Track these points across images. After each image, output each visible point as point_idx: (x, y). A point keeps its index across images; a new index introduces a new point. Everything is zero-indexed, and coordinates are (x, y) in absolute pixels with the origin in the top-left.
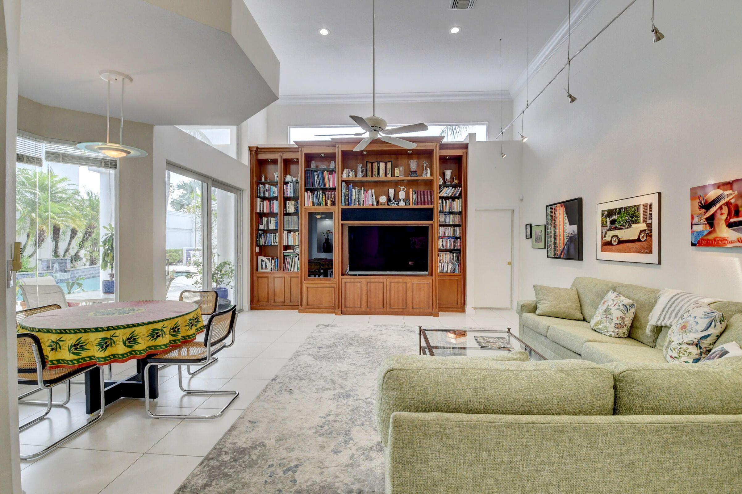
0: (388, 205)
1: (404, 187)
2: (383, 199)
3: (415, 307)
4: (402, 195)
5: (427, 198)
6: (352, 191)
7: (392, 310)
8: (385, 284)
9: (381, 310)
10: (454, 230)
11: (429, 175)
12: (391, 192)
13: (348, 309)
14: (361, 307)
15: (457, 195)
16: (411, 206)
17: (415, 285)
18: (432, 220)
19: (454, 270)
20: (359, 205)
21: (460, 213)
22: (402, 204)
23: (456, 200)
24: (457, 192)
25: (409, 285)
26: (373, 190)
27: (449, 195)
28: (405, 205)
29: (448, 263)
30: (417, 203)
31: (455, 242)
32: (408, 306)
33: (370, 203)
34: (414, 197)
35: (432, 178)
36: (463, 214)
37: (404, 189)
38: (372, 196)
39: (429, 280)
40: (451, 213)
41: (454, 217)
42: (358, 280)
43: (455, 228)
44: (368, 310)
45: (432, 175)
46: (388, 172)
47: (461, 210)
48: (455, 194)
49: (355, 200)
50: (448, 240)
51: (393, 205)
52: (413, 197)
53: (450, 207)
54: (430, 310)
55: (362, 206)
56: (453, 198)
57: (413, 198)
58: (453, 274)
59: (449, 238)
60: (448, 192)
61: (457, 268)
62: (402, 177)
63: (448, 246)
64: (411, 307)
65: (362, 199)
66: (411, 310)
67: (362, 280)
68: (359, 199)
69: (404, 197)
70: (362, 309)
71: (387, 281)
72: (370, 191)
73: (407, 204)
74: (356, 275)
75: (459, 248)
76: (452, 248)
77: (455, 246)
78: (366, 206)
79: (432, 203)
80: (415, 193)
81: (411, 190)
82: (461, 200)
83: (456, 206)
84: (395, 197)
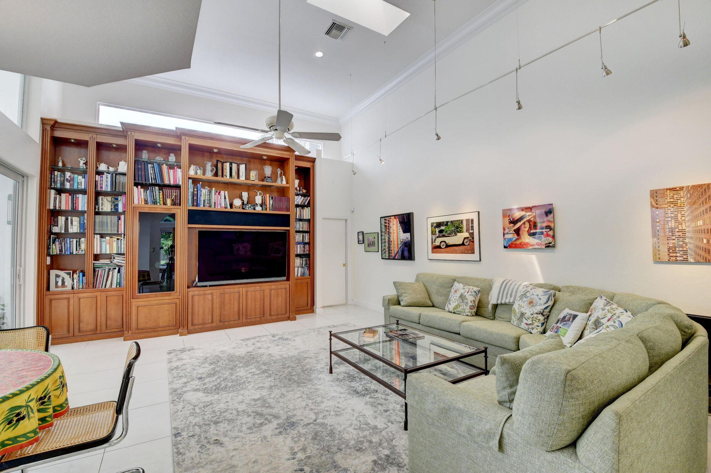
0: (243, 209)
1: (260, 192)
2: (237, 202)
3: (272, 313)
4: (258, 199)
5: (284, 205)
6: (201, 191)
7: (249, 320)
8: (241, 293)
9: (236, 322)
10: (303, 236)
11: (284, 182)
12: (245, 195)
13: (196, 327)
14: (212, 322)
15: (306, 204)
16: (268, 212)
17: (273, 291)
18: (289, 226)
19: (304, 273)
20: (210, 206)
21: (309, 221)
22: (259, 209)
23: (306, 208)
24: (306, 200)
25: (267, 292)
26: (226, 192)
27: (299, 204)
28: (262, 210)
29: (298, 267)
30: (274, 208)
31: (304, 247)
32: (266, 314)
33: (223, 205)
34: (271, 203)
35: (288, 185)
36: (311, 222)
37: (260, 194)
38: (225, 199)
39: (286, 284)
40: (301, 220)
41: (303, 224)
42: (209, 292)
43: (304, 234)
44: (221, 324)
45: (287, 183)
46: (241, 174)
47: (309, 218)
48: (305, 203)
49: (204, 201)
50: (298, 245)
51: (249, 209)
52: (269, 202)
53: (300, 215)
54: (288, 315)
55: (212, 209)
56: (302, 206)
57: (270, 204)
58: (303, 277)
59: (299, 244)
60: (298, 200)
61: (307, 272)
62: (257, 182)
63: (298, 251)
64: (268, 314)
65: (213, 201)
66: (269, 318)
67: (213, 291)
68: (210, 200)
69: (260, 202)
70: (214, 325)
71: (242, 289)
72: (222, 193)
73: (264, 209)
74: (206, 286)
75: (308, 252)
76: (302, 253)
77: (304, 251)
78: (218, 208)
79: (288, 210)
80: (272, 198)
81: (268, 195)
82: (309, 208)
83: (306, 213)
84: (251, 201)
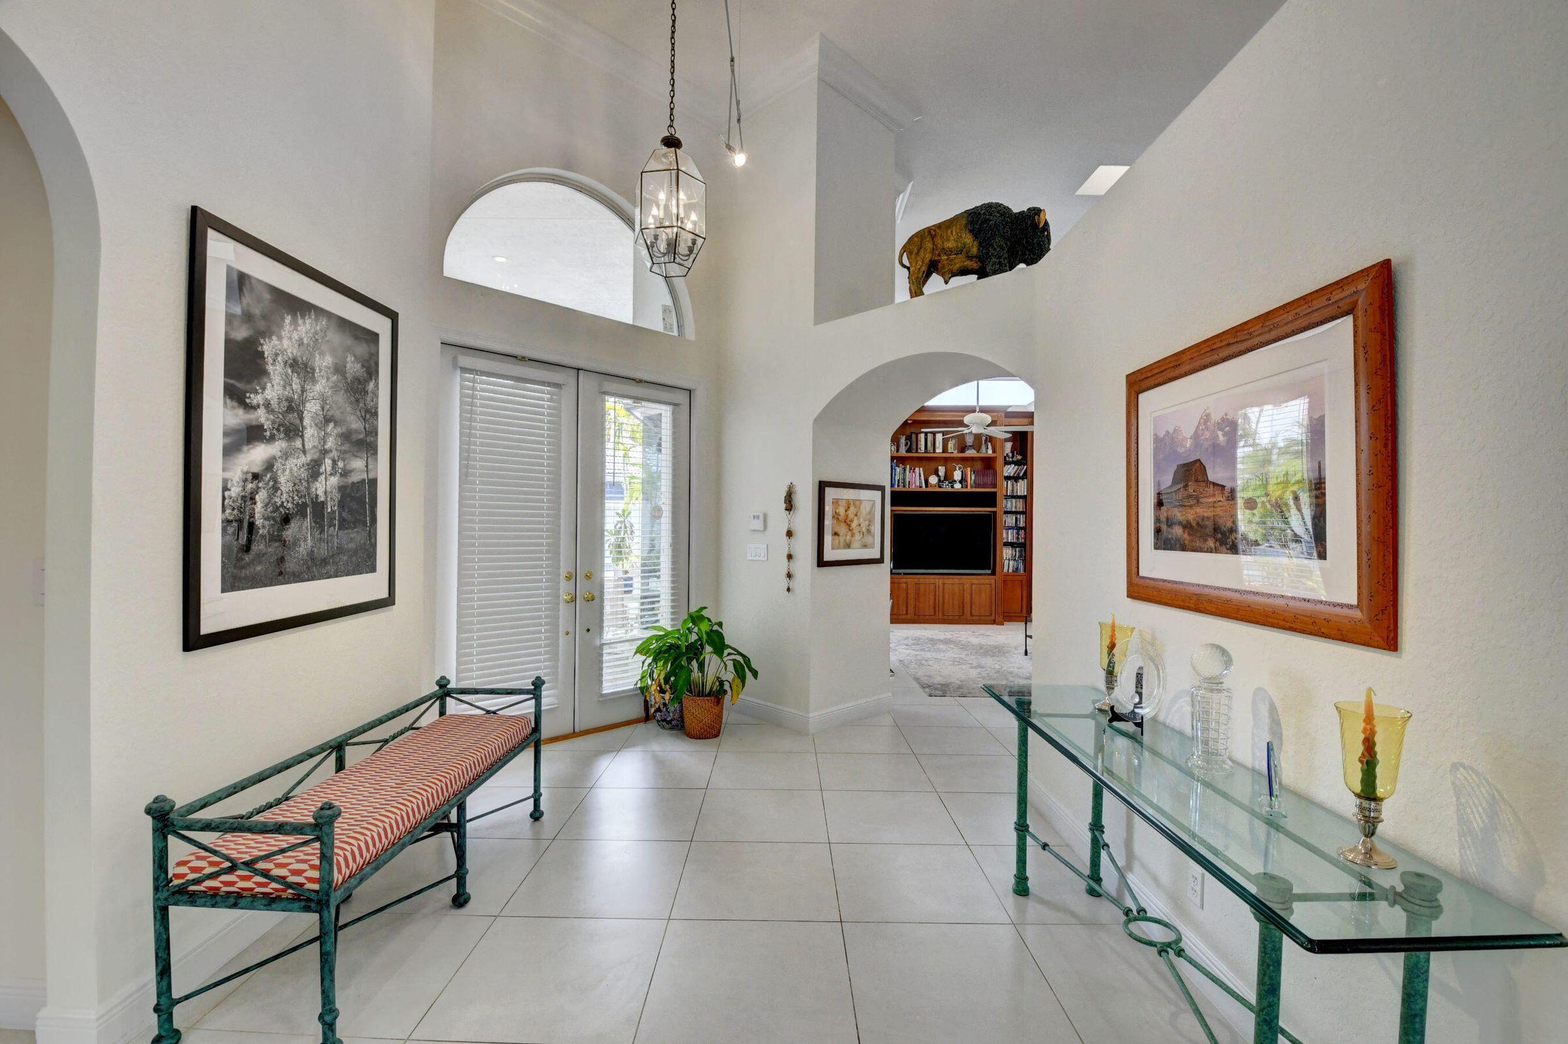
0: (940, 487)
1: (960, 466)
2: (933, 480)
3: (973, 613)
4: (957, 475)
5: (989, 480)
6: (895, 470)
7: (946, 617)
8: (937, 584)
9: (931, 617)
10: (1016, 518)
11: (990, 451)
12: (942, 470)
14: (907, 614)
15: (1021, 476)
16: (969, 489)
17: (974, 587)
18: (995, 506)
19: (1017, 568)
20: (904, 486)
21: (1024, 497)
22: (958, 486)
23: (1020, 481)
24: (1021, 472)
25: (967, 586)
26: (921, 469)
27: (1011, 475)
28: (962, 487)
29: (1009, 560)
30: (977, 485)
31: (1018, 533)
32: (965, 610)
33: (918, 484)
34: (973, 478)
35: (994, 455)
36: (1028, 499)
37: (960, 468)
38: (920, 476)
39: (991, 578)
40: (1013, 497)
41: (1016, 502)
42: (904, 580)
43: (1018, 516)
44: (916, 617)
45: (994, 452)
46: (937, 445)
47: (1025, 494)
48: (1019, 474)
49: (898, 480)
50: (1012, 531)
51: (946, 488)
52: (971, 478)
53: (1013, 490)
54: (993, 617)
55: (907, 489)
56: (1016, 479)
57: (971, 479)
58: (1016, 573)
59: (1013, 529)
60: (1010, 470)
61: (1021, 566)
62: (956, 454)
63: (1012, 539)
64: (969, 610)
65: (907, 480)
66: (969, 614)
67: (909, 580)
68: (904, 479)
69: (960, 479)
70: (909, 617)
71: (939, 581)
72: (917, 470)
73: (964, 485)
74: (901, 574)
75: (1023, 541)
76: (1015, 541)
77: (1018, 538)
78: (913, 488)
79: (995, 486)
80: (974, 473)
81: (969, 469)
82: (1025, 480)
83: (1021, 488)
84: (948, 477)
